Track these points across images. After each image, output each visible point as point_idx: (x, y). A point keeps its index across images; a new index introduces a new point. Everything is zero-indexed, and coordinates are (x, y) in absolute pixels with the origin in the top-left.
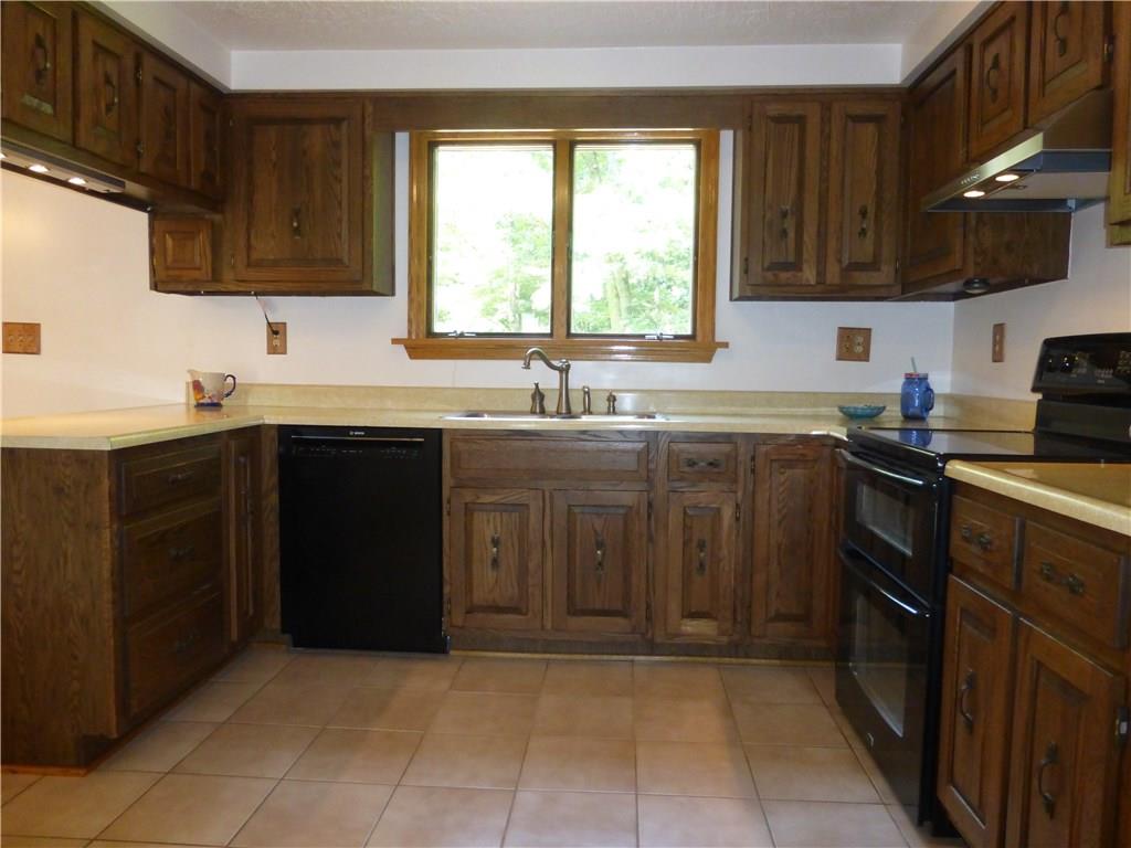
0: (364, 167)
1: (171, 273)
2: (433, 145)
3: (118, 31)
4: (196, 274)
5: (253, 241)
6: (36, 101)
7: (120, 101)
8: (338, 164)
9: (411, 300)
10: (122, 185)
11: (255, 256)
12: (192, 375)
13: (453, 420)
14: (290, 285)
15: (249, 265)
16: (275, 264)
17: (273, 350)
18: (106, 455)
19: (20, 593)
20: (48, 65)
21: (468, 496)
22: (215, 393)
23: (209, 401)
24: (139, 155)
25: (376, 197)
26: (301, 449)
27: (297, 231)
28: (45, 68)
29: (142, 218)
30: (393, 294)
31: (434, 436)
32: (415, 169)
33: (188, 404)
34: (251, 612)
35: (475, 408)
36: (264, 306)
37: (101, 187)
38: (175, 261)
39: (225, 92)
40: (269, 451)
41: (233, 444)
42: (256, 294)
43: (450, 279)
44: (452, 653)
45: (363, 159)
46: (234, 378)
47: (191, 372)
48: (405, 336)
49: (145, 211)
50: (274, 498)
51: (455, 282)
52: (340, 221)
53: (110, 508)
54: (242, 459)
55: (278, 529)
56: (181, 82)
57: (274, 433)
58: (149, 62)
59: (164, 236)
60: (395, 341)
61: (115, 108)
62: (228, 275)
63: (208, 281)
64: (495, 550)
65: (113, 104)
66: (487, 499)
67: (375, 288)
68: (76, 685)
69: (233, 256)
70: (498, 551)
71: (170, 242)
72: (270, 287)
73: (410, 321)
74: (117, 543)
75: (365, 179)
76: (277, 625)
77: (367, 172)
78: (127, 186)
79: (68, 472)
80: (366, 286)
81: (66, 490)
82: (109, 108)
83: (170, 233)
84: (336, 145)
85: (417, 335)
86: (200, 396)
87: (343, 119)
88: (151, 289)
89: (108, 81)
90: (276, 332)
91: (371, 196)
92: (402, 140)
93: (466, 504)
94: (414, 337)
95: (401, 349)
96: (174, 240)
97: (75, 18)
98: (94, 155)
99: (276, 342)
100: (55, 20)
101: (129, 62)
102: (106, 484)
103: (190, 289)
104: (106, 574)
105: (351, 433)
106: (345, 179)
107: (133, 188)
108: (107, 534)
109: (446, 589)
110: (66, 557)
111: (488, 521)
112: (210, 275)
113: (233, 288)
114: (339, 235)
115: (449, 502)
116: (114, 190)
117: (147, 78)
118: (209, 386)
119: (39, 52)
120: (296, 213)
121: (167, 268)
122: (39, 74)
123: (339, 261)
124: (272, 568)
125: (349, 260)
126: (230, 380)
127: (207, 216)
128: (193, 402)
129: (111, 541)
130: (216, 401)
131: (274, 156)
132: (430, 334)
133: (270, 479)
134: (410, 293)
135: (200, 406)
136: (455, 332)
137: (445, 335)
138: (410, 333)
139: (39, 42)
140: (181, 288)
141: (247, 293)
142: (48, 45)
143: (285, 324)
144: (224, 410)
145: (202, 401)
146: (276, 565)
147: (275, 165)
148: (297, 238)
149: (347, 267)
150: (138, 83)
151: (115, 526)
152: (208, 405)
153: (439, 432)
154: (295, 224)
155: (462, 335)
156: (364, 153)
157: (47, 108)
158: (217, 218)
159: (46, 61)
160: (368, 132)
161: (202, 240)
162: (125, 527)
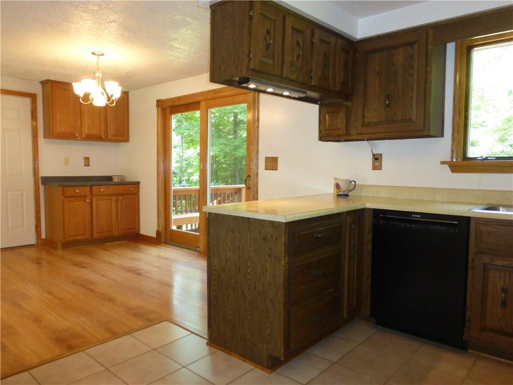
0: (427, 66)
1: (328, 132)
2: (470, 48)
3: (304, 20)
4: (338, 132)
5: (366, 114)
6: (266, 59)
7: (303, 53)
8: (412, 67)
9: (453, 139)
10: (305, 93)
11: (366, 121)
12: (335, 180)
13: (477, 211)
14: (384, 134)
15: (363, 126)
16: (376, 124)
17: (375, 168)
18: (284, 225)
19: (250, 283)
20: (271, 41)
21: (487, 259)
22: (345, 189)
23: (342, 193)
24: (311, 77)
25: (433, 83)
26: (385, 222)
27: (388, 106)
28: (270, 43)
29: (315, 108)
30: (442, 136)
31: (465, 221)
32: (458, 63)
33: (334, 194)
34: (355, 303)
35: (493, 202)
36: (371, 146)
37: (297, 95)
38: (329, 126)
39: (355, 41)
40: (368, 222)
41: (348, 218)
42: (367, 140)
43: (479, 124)
44: (470, 351)
45: (427, 62)
46: (355, 182)
47: (335, 179)
48: (449, 160)
49: (317, 104)
50: (369, 247)
51: (482, 126)
52: (412, 98)
53: (285, 250)
54: (353, 226)
55: (370, 262)
56: (333, 40)
57: (371, 212)
58: (317, 33)
59: (325, 115)
60: (442, 163)
61: (301, 56)
62: (353, 132)
63: (344, 135)
64: (504, 295)
65: (300, 55)
66: (499, 262)
67: (431, 134)
68: (268, 331)
69: (356, 121)
70: (506, 296)
71: (327, 117)
72: (373, 136)
73: (452, 151)
74: (287, 267)
75: (427, 72)
76: (368, 312)
77: (428, 69)
78: (307, 93)
79: (269, 231)
80: (426, 133)
81: (268, 239)
82: (298, 57)
83: (328, 113)
84: (411, 57)
85: (457, 159)
86: (339, 190)
87: (415, 42)
88: (319, 140)
89: (298, 44)
90: (377, 158)
91: (431, 82)
92: (451, 47)
93: (484, 264)
94: (454, 160)
95: (447, 167)
96: (329, 116)
97: (284, 17)
98: (292, 80)
99: (377, 164)
100: (275, 20)
101: (308, 34)
102: (283, 238)
103: (336, 139)
104: (282, 282)
105: (413, 216)
106: (415, 74)
107: (310, 94)
108: (283, 262)
109: (468, 314)
110: (266, 269)
111: (500, 277)
112: (345, 132)
113: (355, 137)
114: (411, 106)
115: (473, 261)
116: (302, 95)
117: (316, 40)
118: (343, 187)
119: (268, 37)
120: (388, 97)
121: (326, 130)
122: (268, 46)
123: (410, 120)
124: (367, 282)
125: (416, 119)
126: (353, 183)
127: (344, 103)
128: (336, 194)
129: (285, 266)
130: (346, 193)
131: (377, 68)
132: (465, 158)
133: (368, 237)
134: (453, 135)
135: (339, 195)
136: (482, 157)
137: (475, 159)
138: (452, 158)
139: (268, 32)
140: (332, 139)
141: (364, 140)
142: (272, 32)
143: (381, 154)
144: (350, 197)
145: (339, 193)
146: (369, 282)
147: (378, 73)
148: (388, 110)
149: (415, 123)
150: (312, 43)
151: (287, 259)
152: (342, 195)
153: (469, 219)
154: (387, 102)
155: (486, 159)
156: (427, 58)
157: (270, 61)
158: (349, 103)
159: (270, 40)
160: (430, 47)
161: (342, 115)
162: (291, 260)
